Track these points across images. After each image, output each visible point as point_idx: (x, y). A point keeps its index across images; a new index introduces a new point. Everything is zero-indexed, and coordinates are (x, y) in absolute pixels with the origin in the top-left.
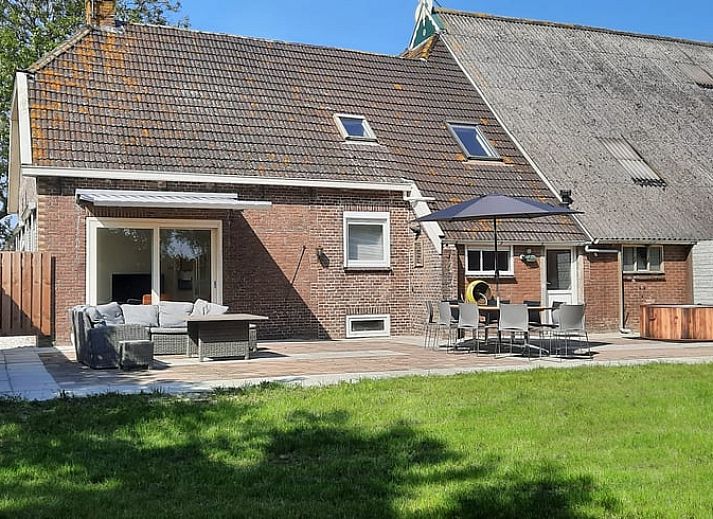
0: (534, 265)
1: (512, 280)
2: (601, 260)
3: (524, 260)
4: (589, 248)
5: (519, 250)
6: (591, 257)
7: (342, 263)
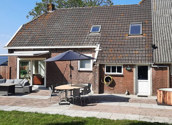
0: (131, 71)
1: (122, 76)
2: (160, 70)
3: (126, 69)
4: (153, 65)
5: (125, 66)
6: (156, 69)
7: (78, 69)
